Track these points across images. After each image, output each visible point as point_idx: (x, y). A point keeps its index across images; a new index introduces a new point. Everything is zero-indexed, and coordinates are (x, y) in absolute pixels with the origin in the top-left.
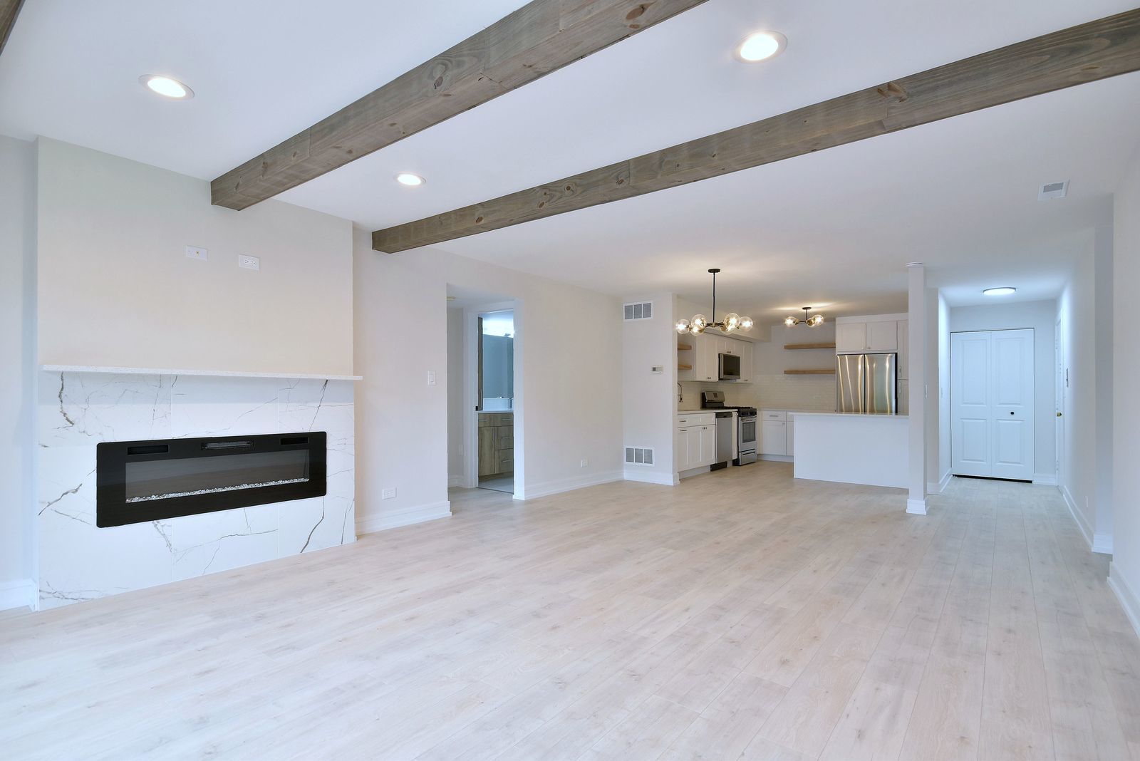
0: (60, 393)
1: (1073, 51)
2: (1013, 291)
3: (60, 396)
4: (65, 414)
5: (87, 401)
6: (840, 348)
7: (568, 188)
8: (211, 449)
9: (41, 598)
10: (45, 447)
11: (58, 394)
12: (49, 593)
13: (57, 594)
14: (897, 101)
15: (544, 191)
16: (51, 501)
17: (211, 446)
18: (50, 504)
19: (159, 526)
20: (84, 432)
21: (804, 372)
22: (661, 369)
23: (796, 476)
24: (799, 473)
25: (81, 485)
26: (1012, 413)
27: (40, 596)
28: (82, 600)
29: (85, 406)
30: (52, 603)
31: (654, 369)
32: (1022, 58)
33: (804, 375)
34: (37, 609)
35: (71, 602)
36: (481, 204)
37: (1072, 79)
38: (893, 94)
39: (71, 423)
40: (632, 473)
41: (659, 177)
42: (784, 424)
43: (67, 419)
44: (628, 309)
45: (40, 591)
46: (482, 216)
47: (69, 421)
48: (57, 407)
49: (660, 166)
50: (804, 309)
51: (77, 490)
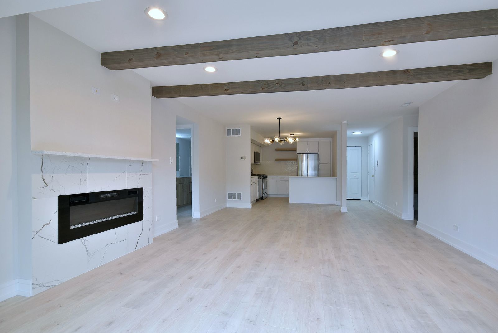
0: (42, 167)
1: (459, 71)
2: (361, 133)
3: (41, 169)
4: (44, 179)
5: (53, 172)
6: (298, 151)
7: (277, 84)
8: (103, 198)
9: (34, 288)
10: (35, 199)
11: (41, 168)
12: (37, 285)
13: (41, 285)
14: (410, 76)
15: (264, 83)
16: (38, 231)
17: (102, 196)
18: (37, 232)
19: (83, 241)
20: (52, 190)
21: (283, 160)
22: (245, 158)
23: (290, 202)
24: (291, 201)
25: (51, 220)
26: (355, 176)
27: (33, 287)
28: (52, 287)
29: (52, 175)
30: (39, 290)
31: (242, 158)
32: (446, 71)
33: (280, 161)
34: (32, 295)
35: (47, 288)
36: (228, 83)
37: (455, 79)
38: (409, 73)
39: (46, 184)
40: (231, 204)
41: (321, 86)
42: (286, 182)
43: (45, 182)
44: (229, 131)
45: (33, 284)
46: (228, 89)
47: (45, 183)
48: (40, 176)
49: (322, 82)
50: (291, 135)
51: (49, 223)
